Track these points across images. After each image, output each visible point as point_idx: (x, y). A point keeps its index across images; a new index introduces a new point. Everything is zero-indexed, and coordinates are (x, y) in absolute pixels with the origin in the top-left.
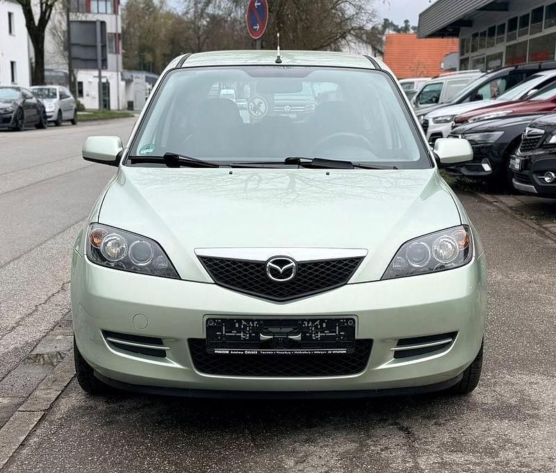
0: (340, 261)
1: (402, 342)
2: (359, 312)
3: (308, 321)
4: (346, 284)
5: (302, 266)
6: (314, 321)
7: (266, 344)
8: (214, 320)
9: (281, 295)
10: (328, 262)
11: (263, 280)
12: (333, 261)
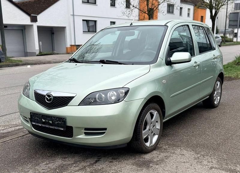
0: (66, 97)
1: (86, 129)
2: (67, 116)
3: (53, 117)
4: (67, 106)
5: (55, 98)
6: (55, 117)
7: (44, 123)
8: (32, 113)
9: (49, 107)
10: (62, 97)
11: (44, 100)
12: (68, 97)
